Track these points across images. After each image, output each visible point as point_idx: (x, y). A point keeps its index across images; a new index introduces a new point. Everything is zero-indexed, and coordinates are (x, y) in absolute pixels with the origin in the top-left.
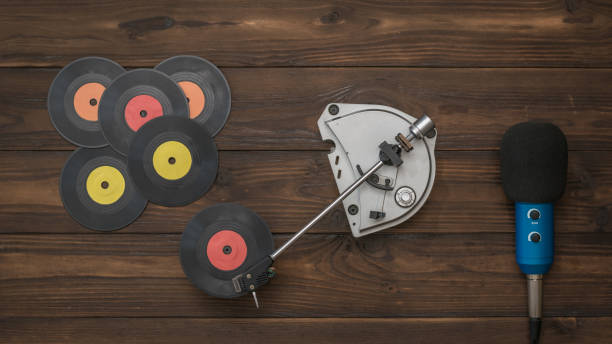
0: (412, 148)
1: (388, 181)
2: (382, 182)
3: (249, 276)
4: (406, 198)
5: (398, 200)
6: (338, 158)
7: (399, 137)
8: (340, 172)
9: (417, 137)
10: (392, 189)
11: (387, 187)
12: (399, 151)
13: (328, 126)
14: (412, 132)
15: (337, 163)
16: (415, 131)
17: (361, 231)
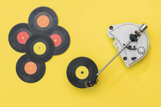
0: (141, 35)
1: (134, 47)
2: (133, 47)
3: (90, 82)
4: (142, 51)
5: (139, 52)
6: (116, 43)
7: (136, 32)
8: (118, 47)
9: (142, 31)
10: (137, 49)
11: (135, 49)
12: (136, 36)
13: (111, 33)
14: (140, 30)
15: (116, 45)
16: (141, 29)
17: (129, 65)
